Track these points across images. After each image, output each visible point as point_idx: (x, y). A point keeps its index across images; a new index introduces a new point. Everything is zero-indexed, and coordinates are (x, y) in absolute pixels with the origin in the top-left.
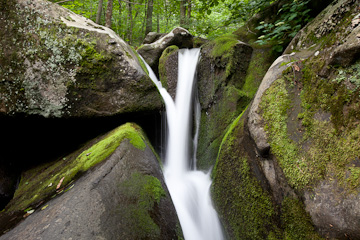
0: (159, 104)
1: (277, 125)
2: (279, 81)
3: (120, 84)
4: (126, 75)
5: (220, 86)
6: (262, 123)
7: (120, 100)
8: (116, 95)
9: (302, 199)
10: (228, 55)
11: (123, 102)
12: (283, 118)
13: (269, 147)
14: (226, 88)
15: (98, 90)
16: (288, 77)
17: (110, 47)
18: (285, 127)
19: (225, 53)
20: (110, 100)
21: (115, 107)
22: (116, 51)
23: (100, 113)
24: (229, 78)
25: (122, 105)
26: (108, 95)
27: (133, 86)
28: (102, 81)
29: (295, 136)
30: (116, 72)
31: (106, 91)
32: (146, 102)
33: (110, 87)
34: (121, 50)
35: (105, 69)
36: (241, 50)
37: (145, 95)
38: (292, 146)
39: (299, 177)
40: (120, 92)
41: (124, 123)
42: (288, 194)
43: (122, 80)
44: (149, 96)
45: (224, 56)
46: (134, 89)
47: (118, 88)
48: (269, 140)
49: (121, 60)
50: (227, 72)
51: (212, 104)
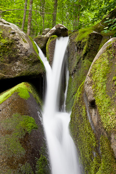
0: (41, 71)
1: (100, 85)
2: (104, 54)
3: (17, 58)
4: (21, 53)
5: (80, 60)
6: (91, 83)
7: (18, 69)
8: (16, 65)
9: (110, 138)
10: (85, 40)
11: (20, 69)
12: (104, 80)
13: (94, 101)
14: (83, 61)
15: (5, 62)
16: (109, 51)
17: (11, 35)
18: (105, 86)
19: (83, 39)
20: (12, 68)
21: (15, 72)
22: (15, 38)
23: (7, 76)
24: (85, 54)
25: (19, 72)
26: (11, 65)
27: (25, 60)
28: (7, 56)
29: (110, 93)
30: (15, 51)
31: (9, 63)
32: (34, 70)
33: (12, 60)
34: (18, 37)
35: (8, 49)
36: (94, 37)
37: (33, 65)
38: (107, 100)
39: (109, 122)
40: (18, 63)
41: (21, 82)
42: (103, 134)
43: (18, 56)
44: (36, 66)
45: (83, 41)
46: (27, 62)
47: (16, 61)
48: (95, 95)
49: (18, 43)
50: (84, 51)
51: (75, 71)
